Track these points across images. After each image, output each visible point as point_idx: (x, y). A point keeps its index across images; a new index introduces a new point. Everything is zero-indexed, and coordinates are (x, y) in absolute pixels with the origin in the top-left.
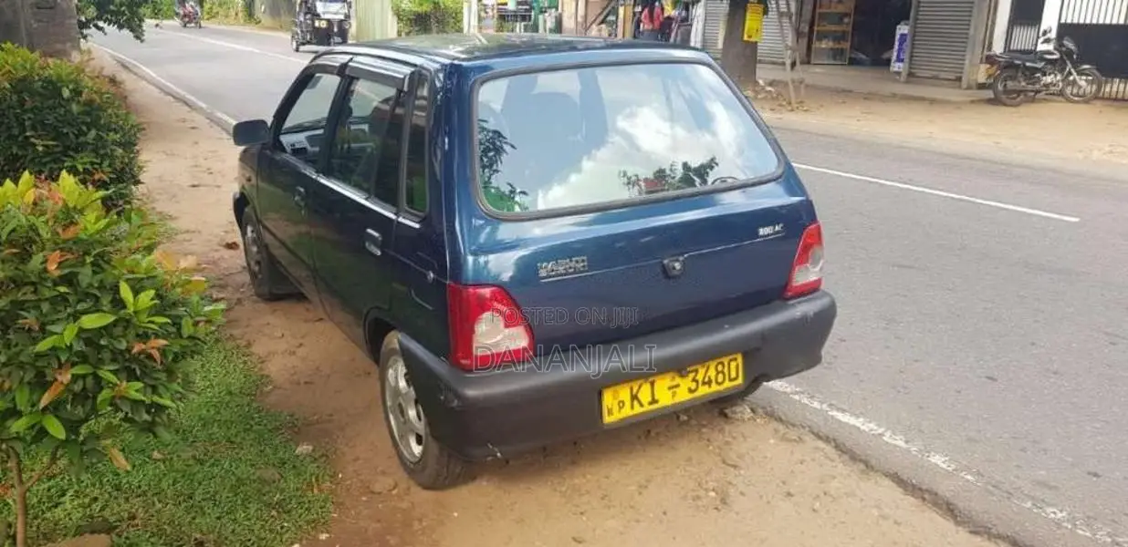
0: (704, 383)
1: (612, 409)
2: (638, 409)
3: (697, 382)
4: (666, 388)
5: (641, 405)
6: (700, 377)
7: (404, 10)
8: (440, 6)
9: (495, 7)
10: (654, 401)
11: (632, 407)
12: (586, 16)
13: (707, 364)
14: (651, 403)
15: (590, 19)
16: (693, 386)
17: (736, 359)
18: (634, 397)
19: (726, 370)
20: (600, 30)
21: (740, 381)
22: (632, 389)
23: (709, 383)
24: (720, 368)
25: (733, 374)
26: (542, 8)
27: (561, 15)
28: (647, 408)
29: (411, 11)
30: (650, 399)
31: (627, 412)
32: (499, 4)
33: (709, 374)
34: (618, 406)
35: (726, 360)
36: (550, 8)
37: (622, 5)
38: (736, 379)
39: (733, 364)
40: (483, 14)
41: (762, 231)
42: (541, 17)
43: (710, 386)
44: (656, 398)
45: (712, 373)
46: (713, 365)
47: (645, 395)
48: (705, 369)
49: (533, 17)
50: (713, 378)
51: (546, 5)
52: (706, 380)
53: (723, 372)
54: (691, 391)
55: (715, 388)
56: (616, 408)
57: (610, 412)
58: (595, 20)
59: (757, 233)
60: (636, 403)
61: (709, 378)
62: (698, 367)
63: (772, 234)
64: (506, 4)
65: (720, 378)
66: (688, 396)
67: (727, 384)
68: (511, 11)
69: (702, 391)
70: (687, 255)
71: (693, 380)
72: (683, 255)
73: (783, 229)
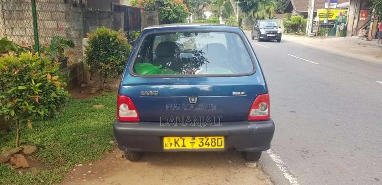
0: (206, 144)
1: (167, 145)
2: (177, 147)
3: (203, 143)
4: (189, 142)
5: (179, 146)
6: (204, 141)
7: (287, 23)
8: (301, 22)
9: (319, 22)
10: (184, 146)
11: (175, 146)
12: (357, 26)
13: (208, 137)
14: (182, 146)
15: (359, 27)
16: (201, 144)
17: (221, 139)
18: (176, 143)
19: (216, 142)
20: (363, 31)
21: (223, 147)
22: (175, 139)
23: (208, 145)
24: (213, 140)
25: (220, 144)
26: (339, 23)
27: (347, 25)
28: (181, 148)
29: (290, 23)
30: (182, 145)
31: (173, 147)
32: (320, 21)
33: (208, 141)
34: (169, 144)
35: (216, 138)
36: (342, 22)
37: (372, 22)
38: (221, 146)
39: (220, 140)
40: (314, 25)
41: (234, 93)
42: (338, 26)
43: (208, 146)
44: (185, 145)
45: (210, 141)
46: (210, 138)
47: (180, 142)
48: (207, 139)
49: (334, 26)
50: (210, 143)
51: (341, 22)
52: (207, 143)
53: (215, 142)
54: (200, 146)
55: (210, 147)
56: (169, 145)
57: (166, 146)
58: (361, 28)
59: (232, 93)
60: (176, 145)
61: (208, 143)
62: (204, 138)
63: (239, 95)
64: (323, 21)
65: (213, 144)
66: (198, 147)
67: (216, 147)
68: (326, 24)
69: (205, 147)
70: (199, 97)
71: (201, 142)
72: (197, 97)
73: (245, 94)
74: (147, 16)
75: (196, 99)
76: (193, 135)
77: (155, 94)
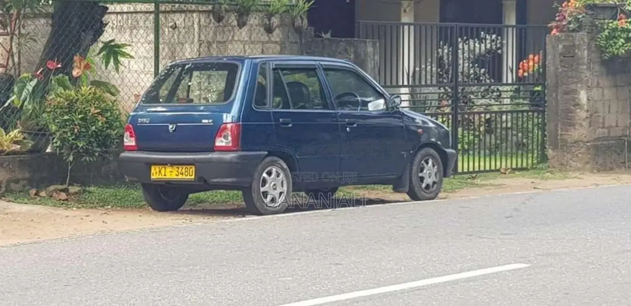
0: (181, 174)
2: (160, 177)
3: (179, 173)
4: (169, 171)
5: (162, 175)
6: (180, 171)
10: (165, 175)
11: (159, 175)
13: (182, 166)
16: (177, 174)
17: (192, 168)
18: (160, 172)
19: (189, 171)
21: (193, 177)
22: (159, 168)
23: (183, 174)
24: (186, 170)
25: (191, 174)
28: (163, 177)
31: (157, 176)
35: (189, 167)
39: (191, 170)
41: (203, 121)
45: (184, 171)
46: (184, 167)
47: (163, 172)
48: (182, 168)
52: (182, 172)
55: (184, 177)
56: (155, 174)
57: (153, 175)
59: (201, 121)
62: (180, 167)
63: (207, 123)
65: (186, 173)
66: (175, 177)
67: (189, 177)
69: (180, 176)
70: (178, 124)
71: (178, 171)
72: (177, 124)
73: (213, 122)
74: (561, 46)
75: (175, 126)
76: (173, 163)
77: (147, 122)
